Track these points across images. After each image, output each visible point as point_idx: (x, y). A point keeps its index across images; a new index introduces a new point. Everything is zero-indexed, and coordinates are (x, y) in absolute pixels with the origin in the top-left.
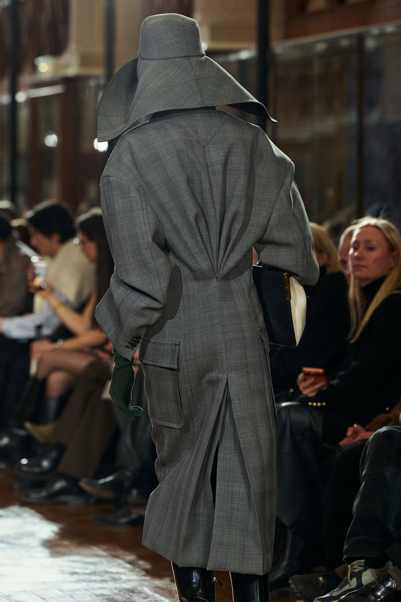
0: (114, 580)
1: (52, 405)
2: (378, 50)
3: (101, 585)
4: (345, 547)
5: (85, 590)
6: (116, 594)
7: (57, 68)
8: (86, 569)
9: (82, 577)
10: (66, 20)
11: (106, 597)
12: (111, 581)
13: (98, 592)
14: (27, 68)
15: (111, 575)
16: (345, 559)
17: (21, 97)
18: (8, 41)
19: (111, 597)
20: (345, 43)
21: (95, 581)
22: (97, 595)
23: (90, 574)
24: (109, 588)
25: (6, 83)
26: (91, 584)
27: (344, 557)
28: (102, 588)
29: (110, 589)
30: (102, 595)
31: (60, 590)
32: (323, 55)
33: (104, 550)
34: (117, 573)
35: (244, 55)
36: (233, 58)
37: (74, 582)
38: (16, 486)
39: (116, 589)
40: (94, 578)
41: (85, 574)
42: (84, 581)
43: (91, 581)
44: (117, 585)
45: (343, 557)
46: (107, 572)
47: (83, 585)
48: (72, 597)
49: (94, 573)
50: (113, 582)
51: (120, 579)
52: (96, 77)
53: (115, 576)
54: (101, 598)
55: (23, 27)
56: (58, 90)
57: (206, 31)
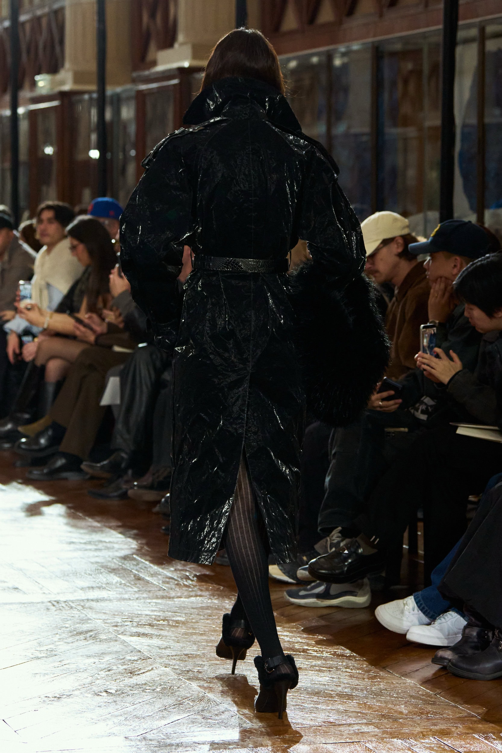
0: (108, 548)
1: (51, 389)
2: (344, 66)
3: (96, 554)
4: (319, 519)
5: (81, 558)
6: (109, 561)
7: (53, 83)
8: (82, 539)
9: (78, 546)
10: (62, 42)
11: (100, 565)
12: (105, 549)
13: (93, 560)
14: (27, 84)
15: (105, 544)
16: (320, 530)
17: (21, 111)
18: (9, 60)
19: (104, 564)
20: (315, 60)
21: (90, 550)
22: (92, 563)
23: (85, 543)
24: (102, 556)
25: (7, 98)
26: (86, 552)
27: (319, 529)
28: (97, 556)
29: (104, 557)
30: (97, 563)
31: (58, 559)
32: (294, 72)
33: (98, 522)
34: (110, 542)
37: (71, 551)
38: (18, 463)
39: (109, 556)
40: (89, 547)
41: (81, 543)
42: (80, 550)
43: (86, 550)
44: (111, 554)
45: (317, 528)
46: (101, 542)
47: (79, 554)
48: (69, 565)
49: (90, 543)
50: (106, 551)
51: (113, 548)
52: (90, 92)
53: (109, 545)
54: (96, 565)
55: (24, 47)
56: (55, 103)
57: (188, 50)
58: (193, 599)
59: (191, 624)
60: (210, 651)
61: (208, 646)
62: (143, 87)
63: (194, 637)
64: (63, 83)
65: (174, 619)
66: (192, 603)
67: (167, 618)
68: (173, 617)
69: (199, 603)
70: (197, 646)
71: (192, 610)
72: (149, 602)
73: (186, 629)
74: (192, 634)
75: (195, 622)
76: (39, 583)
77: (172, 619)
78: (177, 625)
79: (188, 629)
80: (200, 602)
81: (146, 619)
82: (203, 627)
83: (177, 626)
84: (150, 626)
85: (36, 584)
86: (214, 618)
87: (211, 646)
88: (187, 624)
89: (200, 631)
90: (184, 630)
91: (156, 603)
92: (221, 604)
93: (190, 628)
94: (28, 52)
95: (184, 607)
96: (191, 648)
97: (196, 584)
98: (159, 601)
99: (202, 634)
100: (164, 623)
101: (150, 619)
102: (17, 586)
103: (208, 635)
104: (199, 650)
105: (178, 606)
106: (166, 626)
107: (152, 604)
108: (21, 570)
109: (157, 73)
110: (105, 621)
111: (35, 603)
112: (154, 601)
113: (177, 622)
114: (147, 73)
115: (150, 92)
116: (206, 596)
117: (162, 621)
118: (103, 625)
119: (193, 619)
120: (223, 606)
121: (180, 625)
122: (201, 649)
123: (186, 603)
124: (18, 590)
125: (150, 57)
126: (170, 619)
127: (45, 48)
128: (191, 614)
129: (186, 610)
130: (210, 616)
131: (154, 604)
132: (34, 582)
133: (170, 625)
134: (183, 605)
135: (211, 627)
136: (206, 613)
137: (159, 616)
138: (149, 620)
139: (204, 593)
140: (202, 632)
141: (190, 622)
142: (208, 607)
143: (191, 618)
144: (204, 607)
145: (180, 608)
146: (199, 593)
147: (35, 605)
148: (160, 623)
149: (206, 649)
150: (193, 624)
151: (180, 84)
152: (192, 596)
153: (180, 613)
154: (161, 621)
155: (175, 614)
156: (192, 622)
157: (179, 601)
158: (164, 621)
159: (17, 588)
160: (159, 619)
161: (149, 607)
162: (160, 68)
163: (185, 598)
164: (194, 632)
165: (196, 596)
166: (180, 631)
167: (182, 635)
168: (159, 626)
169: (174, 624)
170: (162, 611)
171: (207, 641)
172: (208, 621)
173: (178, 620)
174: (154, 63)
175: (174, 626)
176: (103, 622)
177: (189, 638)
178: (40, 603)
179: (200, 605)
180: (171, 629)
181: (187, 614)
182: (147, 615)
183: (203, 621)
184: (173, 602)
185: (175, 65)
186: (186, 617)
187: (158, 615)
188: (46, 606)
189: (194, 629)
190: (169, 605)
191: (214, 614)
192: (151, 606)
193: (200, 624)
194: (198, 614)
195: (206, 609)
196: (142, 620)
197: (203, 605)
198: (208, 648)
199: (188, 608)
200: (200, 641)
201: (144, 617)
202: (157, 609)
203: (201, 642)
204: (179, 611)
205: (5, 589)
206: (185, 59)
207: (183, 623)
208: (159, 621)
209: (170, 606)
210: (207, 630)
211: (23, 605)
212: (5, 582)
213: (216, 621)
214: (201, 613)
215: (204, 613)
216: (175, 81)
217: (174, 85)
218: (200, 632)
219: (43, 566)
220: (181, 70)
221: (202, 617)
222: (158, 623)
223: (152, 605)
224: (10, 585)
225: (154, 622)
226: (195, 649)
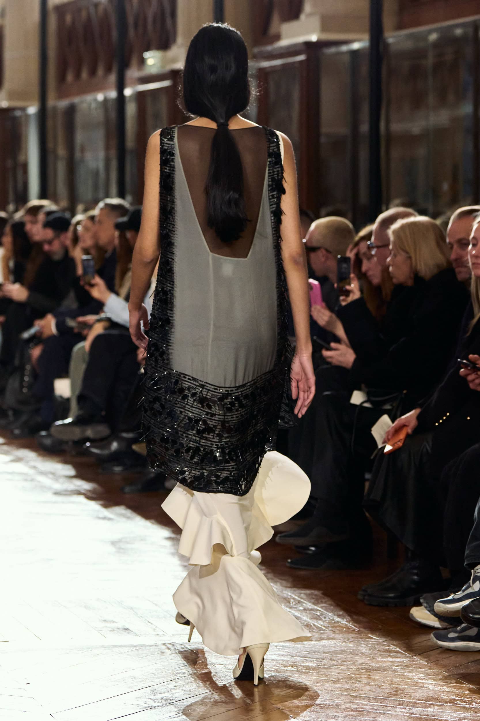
4: (467, 552)
7: (164, 61)
10: (173, 14)
14: (134, 62)
16: (467, 564)
17: (128, 92)
18: (115, 34)
20: (459, 32)
25: (113, 78)
27: (465, 563)
32: (436, 45)
35: (356, 46)
36: (344, 48)
45: (464, 563)
55: (131, 20)
56: (166, 83)
57: (315, 22)
58: (324, 643)
59: (323, 670)
60: (344, 700)
61: (342, 695)
62: (266, 64)
63: (327, 685)
64: (174, 60)
65: (304, 664)
66: (324, 646)
67: (295, 664)
68: (303, 662)
69: (332, 647)
70: (330, 695)
71: (324, 654)
72: (276, 645)
73: (318, 675)
74: (324, 681)
75: (327, 668)
76: (152, 624)
77: (302, 664)
78: (307, 671)
79: (320, 675)
80: (333, 645)
81: (272, 665)
82: (336, 674)
83: (308, 673)
84: (276, 672)
85: (149, 624)
86: (349, 664)
87: (346, 695)
88: (318, 670)
89: (333, 678)
90: (316, 678)
91: (283, 646)
92: (357, 647)
93: (321, 675)
94: (136, 25)
95: (315, 652)
96: (323, 697)
97: (328, 625)
98: (287, 644)
99: (335, 681)
100: (292, 669)
101: (277, 664)
102: (127, 626)
103: (342, 682)
104: (332, 700)
105: (308, 649)
106: (294, 672)
107: (279, 647)
108: (132, 608)
109: (281, 48)
110: (227, 667)
111: (148, 645)
112: (281, 644)
113: (308, 668)
114: (269, 48)
115: (273, 70)
116: (340, 639)
117: (291, 667)
118: (224, 670)
119: (325, 665)
120: (359, 650)
121: (311, 671)
122: (335, 698)
123: (317, 647)
124: (129, 631)
125: (273, 30)
126: (300, 664)
127: (154, 21)
128: (323, 659)
129: (317, 655)
130: (343, 661)
131: (282, 648)
132: (147, 622)
133: (299, 671)
134: (314, 649)
135: (345, 673)
136: (340, 658)
137: (287, 661)
138: (275, 665)
139: (337, 636)
140: (336, 679)
141: (322, 669)
142: (342, 651)
143: (322, 663)
144: (337, 651)
145: (310, 652)
146: (332, 635)
147: (148, 648)
148: (288, 669)
149: (340, 698)
150: (325, 671)
151: (307, 60)
152: (323, 639)
153: (310, 658)
154: (289, 667)
155: (305, 659)
156: (324, 668)
157: (309, 645)
158: (292, 667)
159: (127, 629)
160: (287, 664)
161: (275, 651)
162: (284, 43)
163: (316, 641)
164: (327, 679)
165: (328, 639)
166: (311, 679)
167: (313, 683)
168: (287, 673)
169: (304, 671)
170: (290, 656)
171: (341, 690)
172: (342, 667)
173: (309, 666)
174: (278, 37)
175: (304, 672)
176: (224, 668)
177: (320, 686)
178: (153, 645)
179: (333, 649)
180: (301, 676)
181: (319, 659)
182: (273, 660)
183: (336, 667)
184: (303, 646)
185: (301, 39)
186: (318, 662)
187: (285, 660)
188: (161, 649)
189: (327, 676)
190: (298, 648)
191: (348, 659)
192: (277, 650)
193: (333, 670)
194: (331, 659)
195: (340, 654)
196: (269, 665)
197: (336, 649)
198: (343, 697)
199: (319, 652)
200: (333, 690)
201: (270, 662)
202: (284, 653)
203: (335, 691)
204: (309, 656)
205: (114, 630)
206: (312, 32)
207: (314, 669)
208: (287, 666)
209: (299, 650)
210: (341, 677)
211: (135, 648)
212: (114, 622)
213: (351, 667)
214: (334, 658)
215: (338, 658)
216: (302, 57)
217: (301, 62)
218: (333, 680)
219: (156, 605)
220: (308, 44)
221: (335, 663)
222: (286, 669)
223: (279, 649)
224: (120, 626)
225: (282, 668)
226: (328, 698)
